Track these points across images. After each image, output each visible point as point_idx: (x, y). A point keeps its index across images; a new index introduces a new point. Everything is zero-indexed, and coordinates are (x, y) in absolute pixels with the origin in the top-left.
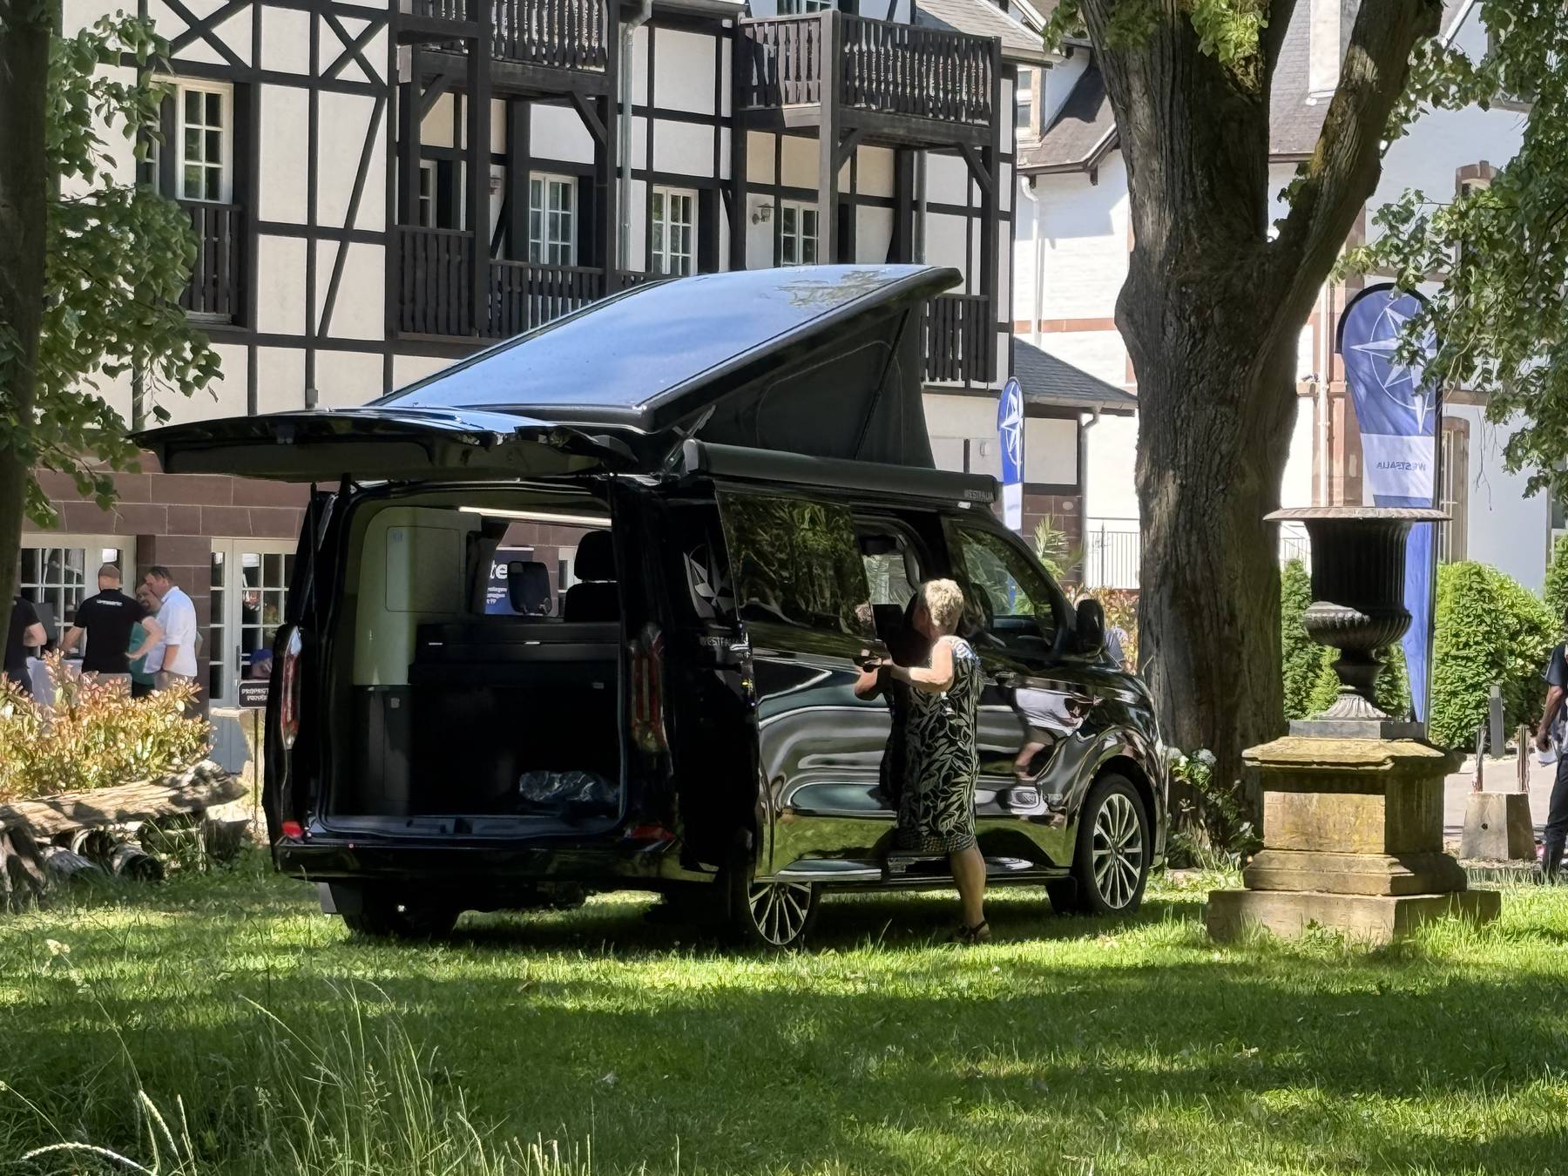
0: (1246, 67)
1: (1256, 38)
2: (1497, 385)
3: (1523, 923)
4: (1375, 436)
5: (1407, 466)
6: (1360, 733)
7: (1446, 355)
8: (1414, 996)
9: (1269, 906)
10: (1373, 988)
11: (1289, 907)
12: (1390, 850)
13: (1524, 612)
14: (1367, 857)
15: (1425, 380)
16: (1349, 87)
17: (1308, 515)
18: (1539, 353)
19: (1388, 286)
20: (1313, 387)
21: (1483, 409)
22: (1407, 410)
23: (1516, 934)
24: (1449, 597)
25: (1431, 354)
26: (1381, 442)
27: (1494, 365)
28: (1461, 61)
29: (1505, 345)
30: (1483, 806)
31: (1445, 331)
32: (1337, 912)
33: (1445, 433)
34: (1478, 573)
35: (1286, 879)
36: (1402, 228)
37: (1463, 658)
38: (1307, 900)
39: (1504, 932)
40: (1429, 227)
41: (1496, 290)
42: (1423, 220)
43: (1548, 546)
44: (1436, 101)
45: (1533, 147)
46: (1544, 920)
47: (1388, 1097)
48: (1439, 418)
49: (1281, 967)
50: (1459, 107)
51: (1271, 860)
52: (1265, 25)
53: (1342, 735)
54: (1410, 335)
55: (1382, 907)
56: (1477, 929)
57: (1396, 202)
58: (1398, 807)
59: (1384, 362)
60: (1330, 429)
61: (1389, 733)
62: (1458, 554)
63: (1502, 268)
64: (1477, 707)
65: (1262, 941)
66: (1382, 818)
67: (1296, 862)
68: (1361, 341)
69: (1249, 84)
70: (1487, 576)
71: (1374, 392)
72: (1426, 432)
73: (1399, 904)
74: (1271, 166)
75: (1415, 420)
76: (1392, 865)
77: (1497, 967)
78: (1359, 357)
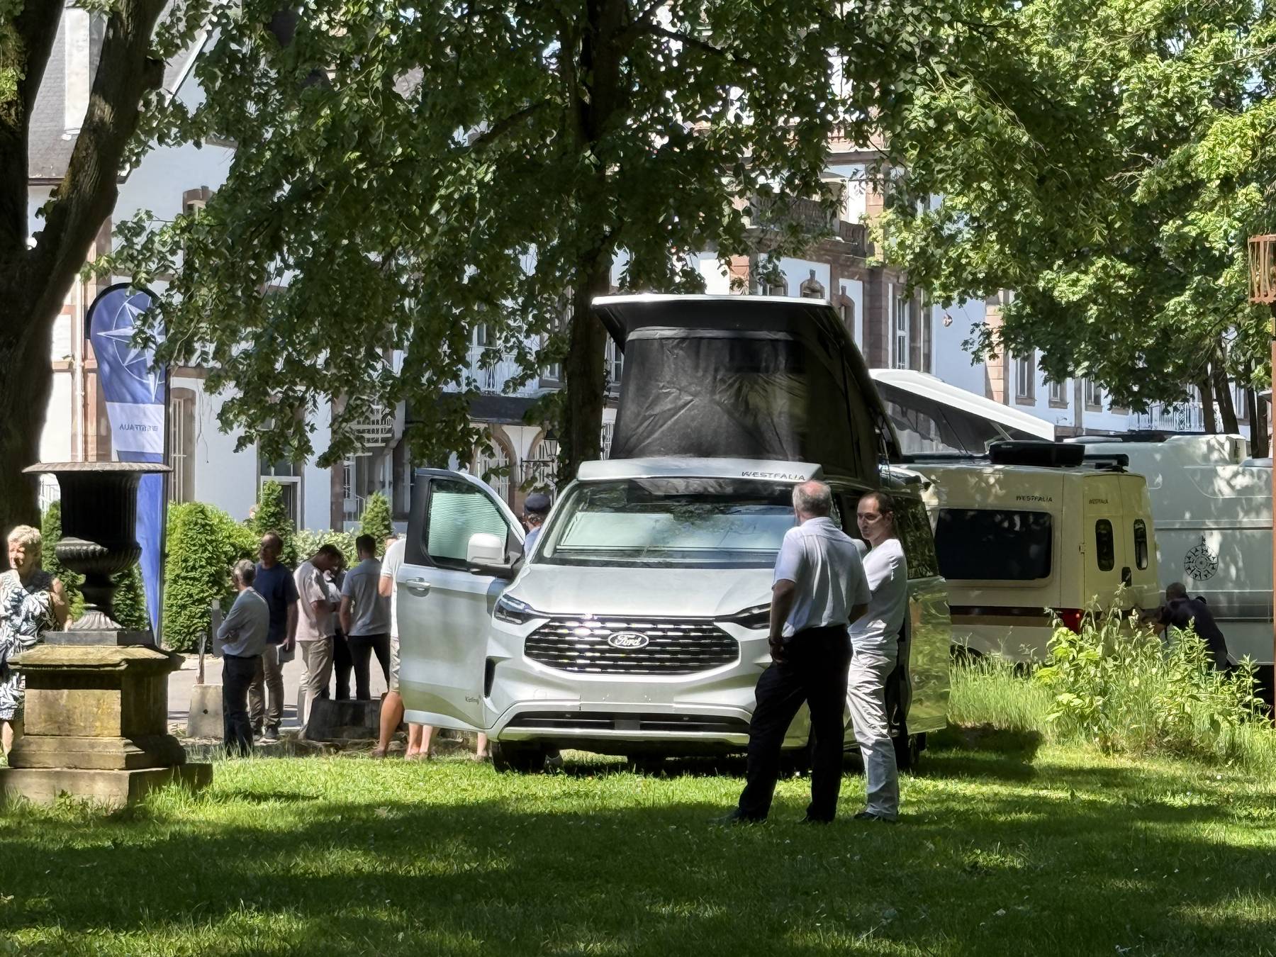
0: (9, 109)
1: (15, 88)
2: (212, 364)
3: (230, 787)
4: (117, 405)
5: (142, 428)
6: (101, 640)
7: (172, 341)
8: (141, 849)
9: (28, 780)
10: (108, 843)
11: (44, 781)
12: (125, 733)
13: (239, 541)
14: (107, 740)
15: (156, 361)
16: (91, 126)
17: (57, 469)
18: (245, 339)
19: (124, 286)
20: (71, 365)
21: (201, 382)
22: (142, 384)
23: (225, 797)
24: (179, 530)
25: (160, 339)
26: (122, 409)
27: (211, 348)
28: (179, 109)
29: (219, 333)
30: (203, 695)
31: (171, 321)
32: (83, 784)
33: (173, 400)
34: (202, 512)
35: (41, 759)
36: (135, 240)
37: (191, 579)
38: (58, 775)
39: (215, 796)
40: (157, 239)
41: (210, 290)
42: (152, 232)
43: (258, 489)
44: (161, 141)
45: (237, 177)
46: (247, 786)
47: (116, 930)
48: (168, 389)
49: (37, 829)
50: (179, 144)
51: (29, 744)
52: (23, 77)
53: (87, 643)
54: (143, 325)
55: (118, 779)
56: (194, 794)
57: (131, 220)
58: (132, 699)
59: (123, 345)
60: (85, 397)
61: (123, 640)
62: (187, 497)
63: (215, 271)
64: (201, 617)
65: (22, 809)
66: (118, 708)
67: (49, 745)
68: (107, 328)
69: (11, 123)
70: (209, 514)
71: (116, 368)
72: (157, 401)
73: (132, 776)
74: (30, 188)
75: (148, 389)
76: (126, 745)
77: (209, 823)
78: (104, 341)
